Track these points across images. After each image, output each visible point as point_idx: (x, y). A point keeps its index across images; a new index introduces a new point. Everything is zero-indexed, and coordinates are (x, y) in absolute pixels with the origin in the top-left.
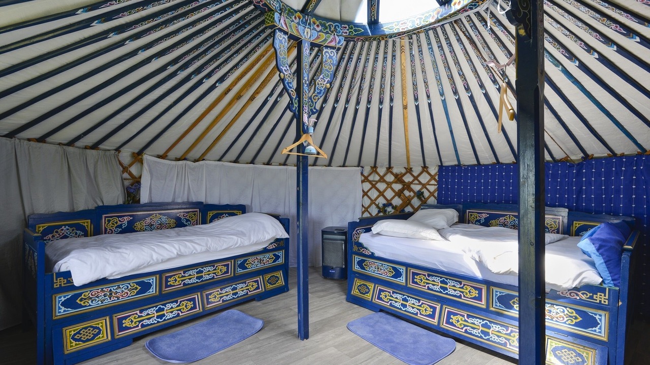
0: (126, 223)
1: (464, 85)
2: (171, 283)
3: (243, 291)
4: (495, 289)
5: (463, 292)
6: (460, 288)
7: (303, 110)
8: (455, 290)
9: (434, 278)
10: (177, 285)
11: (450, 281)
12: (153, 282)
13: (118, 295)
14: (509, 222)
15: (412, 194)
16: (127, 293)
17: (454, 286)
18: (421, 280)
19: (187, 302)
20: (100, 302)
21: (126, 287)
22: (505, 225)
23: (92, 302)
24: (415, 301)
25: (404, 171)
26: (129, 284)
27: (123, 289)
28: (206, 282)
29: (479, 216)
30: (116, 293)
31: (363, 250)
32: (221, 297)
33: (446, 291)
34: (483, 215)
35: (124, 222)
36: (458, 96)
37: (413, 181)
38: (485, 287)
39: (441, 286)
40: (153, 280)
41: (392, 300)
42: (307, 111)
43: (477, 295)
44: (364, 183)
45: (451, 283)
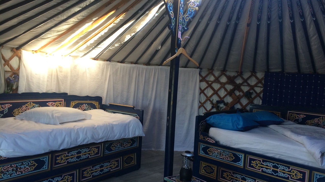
0: (7, 110)
1: (299, 13)
2: (58, 161)
3: (107, 168)
4: (316, 173)
5: (290, 175)
6: (288, 171)
7: (178, 28)
8: (284, 173)
9: (268, 164)
10: (63, 163)
11: (280, 166)
12: (46, 160)
13: (21, 170)
14: (322, 123)
15: (241, 94)
16: (28, 169)
17: (284, 170)
18: (257, 165)
19: (68, 176)
20: (9, 176)
21: (27, 164)
22: (319, 125)
23: (4, 175)
24: (252, 180)
25: (236, 74)
26: (30, 161)
27: (25, 166)
28: (83, 161)
29: (298, 116)
30: (21, 168)
31: (208, 139)
32: (92, 173)
33: (277, 174)
34: (301, 115)
35: (5, 109)
36: (293, 21)
37: (243, 83)
38: (309, 171)
39: (272, 170)
40: (46, 159)
41: (233, 179)
42: (181, 29)
43: (302, 177)
44: (201, 83)
45: (281, 167)
